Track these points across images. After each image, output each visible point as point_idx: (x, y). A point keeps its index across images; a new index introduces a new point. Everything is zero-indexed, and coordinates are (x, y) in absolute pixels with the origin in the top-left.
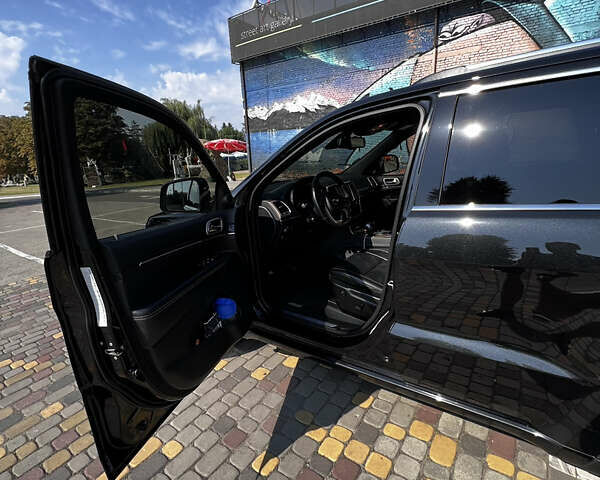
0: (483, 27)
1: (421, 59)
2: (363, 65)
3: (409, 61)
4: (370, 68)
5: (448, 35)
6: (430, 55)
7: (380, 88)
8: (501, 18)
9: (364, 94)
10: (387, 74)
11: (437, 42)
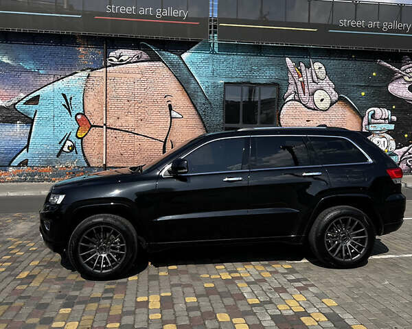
0: (142, 61)
1: (92, 74)
2: (32, 67)
3: (81, 74)
4: (40, 71)
5: (115, 59)
6: (100, 73)
7: (51, 92)
8: (154, 58)
9: (33, 95)
10: (59, 80)
11: (106, 63)
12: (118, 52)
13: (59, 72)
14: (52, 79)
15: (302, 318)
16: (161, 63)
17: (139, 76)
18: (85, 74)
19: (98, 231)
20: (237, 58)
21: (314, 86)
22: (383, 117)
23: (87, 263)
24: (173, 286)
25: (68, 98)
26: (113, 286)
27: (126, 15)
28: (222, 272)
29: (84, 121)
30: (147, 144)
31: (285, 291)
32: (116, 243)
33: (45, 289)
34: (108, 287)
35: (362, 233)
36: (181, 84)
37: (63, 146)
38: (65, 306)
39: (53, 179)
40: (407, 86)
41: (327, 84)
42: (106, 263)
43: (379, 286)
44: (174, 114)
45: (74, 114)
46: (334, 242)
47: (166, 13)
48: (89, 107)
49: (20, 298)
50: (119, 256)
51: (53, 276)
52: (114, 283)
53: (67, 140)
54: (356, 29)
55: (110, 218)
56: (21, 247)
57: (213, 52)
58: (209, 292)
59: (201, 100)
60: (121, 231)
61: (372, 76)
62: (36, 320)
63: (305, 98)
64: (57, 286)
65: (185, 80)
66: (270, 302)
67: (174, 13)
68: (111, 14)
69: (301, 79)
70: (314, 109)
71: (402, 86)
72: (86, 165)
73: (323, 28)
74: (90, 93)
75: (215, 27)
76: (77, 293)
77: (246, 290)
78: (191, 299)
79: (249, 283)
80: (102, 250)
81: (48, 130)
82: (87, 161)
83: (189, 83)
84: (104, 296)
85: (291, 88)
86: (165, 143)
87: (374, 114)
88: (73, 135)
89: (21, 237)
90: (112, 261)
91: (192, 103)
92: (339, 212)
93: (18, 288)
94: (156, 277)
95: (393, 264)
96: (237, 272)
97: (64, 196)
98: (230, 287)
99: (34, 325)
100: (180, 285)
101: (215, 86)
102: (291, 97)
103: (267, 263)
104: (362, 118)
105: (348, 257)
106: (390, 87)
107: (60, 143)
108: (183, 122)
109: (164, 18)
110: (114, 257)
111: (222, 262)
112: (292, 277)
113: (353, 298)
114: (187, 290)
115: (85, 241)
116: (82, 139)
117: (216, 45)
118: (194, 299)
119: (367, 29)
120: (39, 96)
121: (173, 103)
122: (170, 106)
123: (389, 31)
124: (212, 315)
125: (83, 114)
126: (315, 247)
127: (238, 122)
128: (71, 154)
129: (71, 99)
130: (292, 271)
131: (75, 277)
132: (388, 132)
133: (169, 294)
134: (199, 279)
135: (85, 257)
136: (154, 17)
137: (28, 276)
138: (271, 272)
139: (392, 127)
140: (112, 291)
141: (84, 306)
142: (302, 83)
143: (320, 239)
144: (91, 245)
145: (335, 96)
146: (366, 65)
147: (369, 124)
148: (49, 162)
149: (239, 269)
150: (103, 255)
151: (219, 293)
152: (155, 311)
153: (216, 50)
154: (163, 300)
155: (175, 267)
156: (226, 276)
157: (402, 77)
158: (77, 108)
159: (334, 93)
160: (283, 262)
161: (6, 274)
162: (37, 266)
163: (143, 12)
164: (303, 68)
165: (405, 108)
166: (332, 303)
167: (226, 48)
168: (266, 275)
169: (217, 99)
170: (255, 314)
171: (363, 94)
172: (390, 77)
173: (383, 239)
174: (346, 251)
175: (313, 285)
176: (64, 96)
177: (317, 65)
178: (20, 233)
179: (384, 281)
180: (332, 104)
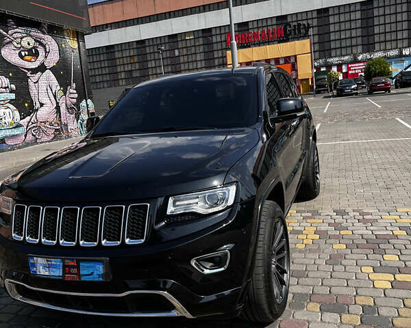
22: (4, 86)
40: (18, 52)
106: (2, 52)
132: (11, 102)
139: (13, 96)
157: (11, 42)
165: (20, 76)
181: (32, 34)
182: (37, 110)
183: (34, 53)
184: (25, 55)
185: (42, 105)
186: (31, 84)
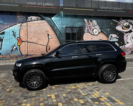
0: (39, 20)
1: (22, 24)
2: (2, 22)
3: (18, 24)
4: (5, 24)
5: (30, 20)
6: (25, 24)
7: (9, 30)
8: (43, 19)
9: (2, 32)
10: (11, 26)
11: (27, 21)
12: (31, 17)
13: (11, 24)
14: (9, 26)
15: (100, 99)
16: (45, 21)
17: (38, 25)
18: (20, 24)
19: (33, 75)
20: (69, 19)
21: (94, 28)
22: (115, 37)
23: (30, 85)
24: (58, 91)
25: (14, 32)
26: (39, 92)
27: (33, 5)
28: (72, 86)
29: (20, 40)
30: (41, 47)
31: (93, 91)
32: (39, 78)
33: (16, 94)
34: (37, 92)
35: (114, 73)
36: (51, 27)
37: (13, 48)
38: (24, 99)
39: (10, 59)
40: (122, 27)
41: (98, 27)
42: (35, 85)
43: (120, 88)
44: (49, 37)
45: (16, 37)
46: (106, 76)
47: (46, 5)
48: (21, 35)
49: (9, 97)
50: (40, 83)
51: (18, 90)
52: (39, 91)
53: (14, 46)
54: (106, 10)
55: (37, 70)
56: (5, 81)
57: (62, 17)
58: (70, 93)
59: (58, 33)
60: (40, 74)
61: (111, 24)
62: (16, 104)
63: (91, 31)
64: (20, 93)
65: (53, 26)
66: (89, 95)
67: (49, 4)
68: (28, 5)
69: (89, 26)
70: (94, 35)
71: (120, 27)
72: (21, 54)
73: (96, 9)
74: (22, 31)
75: (62, 9)
76: (27, 95)
77: (81, 91)
78: (65, 95)
79: (81, 89)
80: (34, 81)
81: (8, 43)
82: (21, 53)
83: (54, 27)
84: (36, 95)
85: (86, 28)
86: (47, 46)
87: (112, 36)
88: (16, 44)
89: (4, 78)
90: (38, 84)
91: (55, 33)
92: (107, 66)
93: (7, 94)
94: (52, 89)
95: (123, 82)
96: (77, 86)
97: (21, 64)
98: (76, 91)
99: (16, 105)
100: (60, 91)
101: (63, 28)
102: (86, 31)
103: (85, 83)
104: (108, 37)
105: (110, 80)
106: (116, 28)
107: (12, 47)
108: (52, 40)
109: (45, 6)
110: (38, 83)
111: (71, 83)
112: (94, 87)
113: (114, 92)
114: (62, 92)
115: (29, 78)
116: (19, 46)
117: (62, 15)
118: (66, 95)
119: (109, 10)
120: (4, 32)
121: (49, 34)
122: (48, 34)
123: (116, 10)
124: (72, 99)
125: (20, 38)
126: (100, 77)
127: (70, 39)
128: (16, 51)
129: (15, 32)
130: (93, 85)
131: (25, 90)
132: (116, 42)
133: (57, 94)
134: (66, 89)
135: (29, 84)
136: (42, 6)
137: (10, 91)
138: (87, 86)
139: (117, 40)
140: (38, 94)
141: (30, 99)
142: (90, 27)
143: (102, 75)
144: (30, 79)
145: (100, 31)
146: (109, 21)
147: (110, 39)
148: (8, 54)
149: (77, 85)
150: (35, 83)
151: (73, 93)
152: (54, 99)
153: (63, 16)
154: (55, 95)
155: (57, 86)
156: (73, 87)
157: (120, 25)
158: (17, 36)
159: (100, 30)
160: (90, 83)
161: (2, 90)
162: (12, 87)
163: (39, 4)
164: (90, 22)
165: (121, 34)
166: (108, 94)
167: (66, 16)
168: (86, 87)
169: (63, 32)
170: (85, 98)
171: (108, 30)
172: (116, 24)
173: (119, 74)
174: (110, 78)
175: (101, 89)
176: (13, 31)
177: (94, 21)
178: (3, 77)
179: (122, 87)
180: (99, 33)
181: (128, 21)
182: (125, 44)
183: (128, 27)
184: (124, 28)
185: (128, 43)
186: (125, 36)
